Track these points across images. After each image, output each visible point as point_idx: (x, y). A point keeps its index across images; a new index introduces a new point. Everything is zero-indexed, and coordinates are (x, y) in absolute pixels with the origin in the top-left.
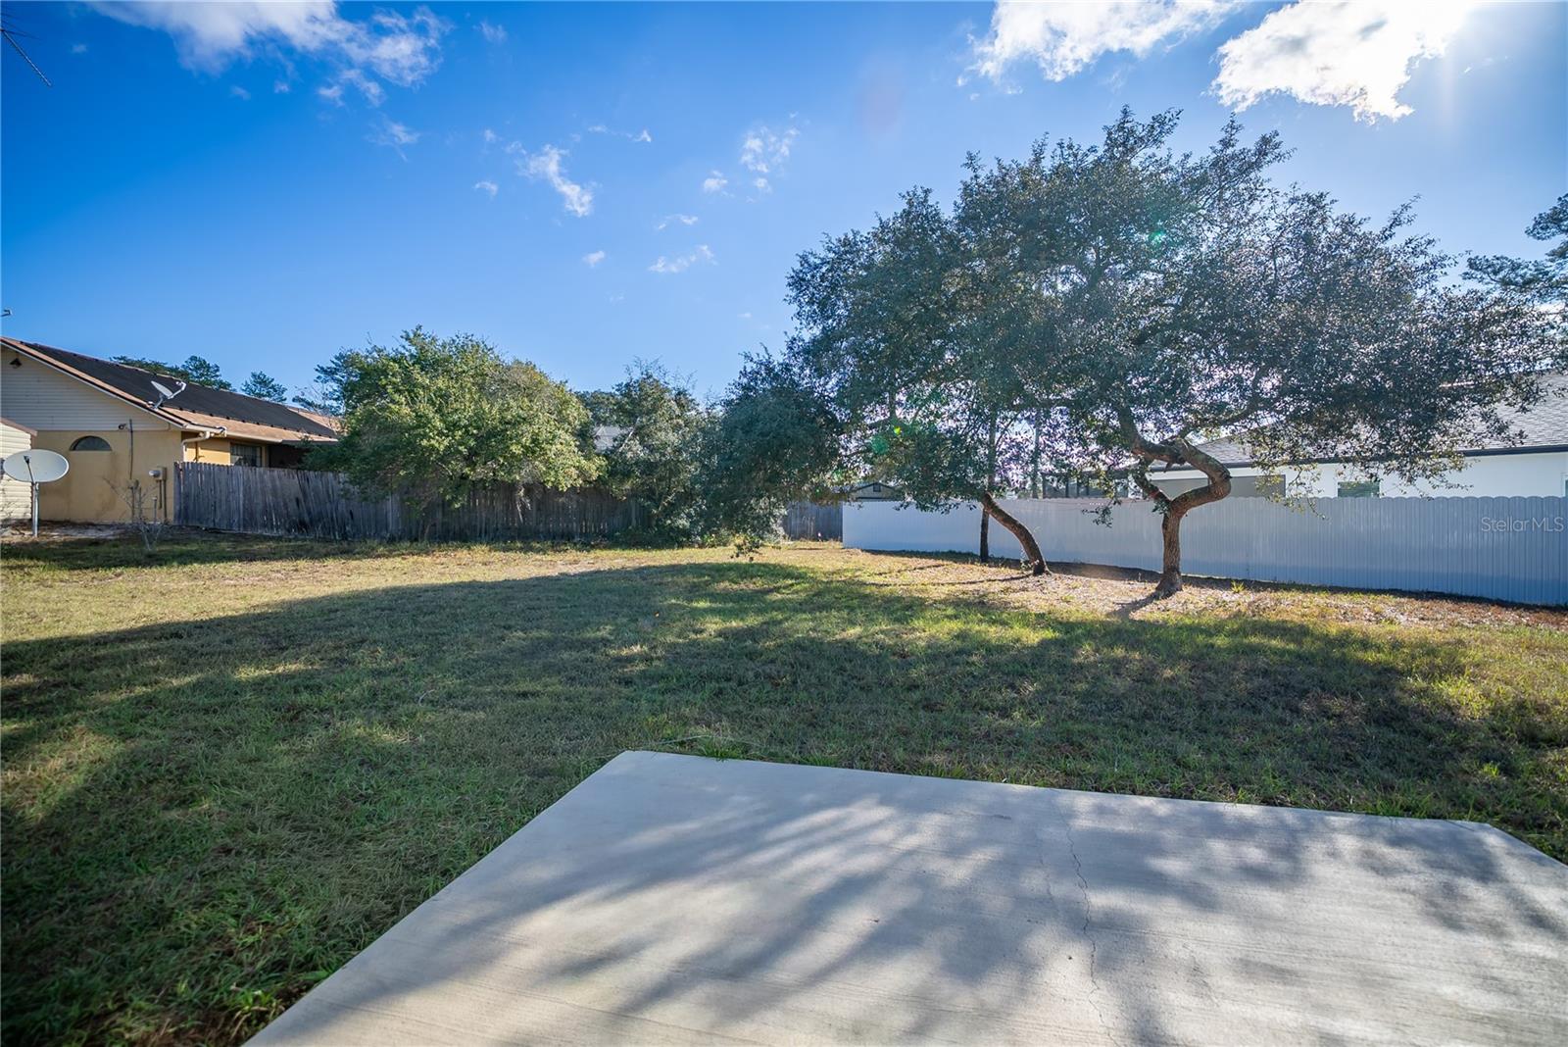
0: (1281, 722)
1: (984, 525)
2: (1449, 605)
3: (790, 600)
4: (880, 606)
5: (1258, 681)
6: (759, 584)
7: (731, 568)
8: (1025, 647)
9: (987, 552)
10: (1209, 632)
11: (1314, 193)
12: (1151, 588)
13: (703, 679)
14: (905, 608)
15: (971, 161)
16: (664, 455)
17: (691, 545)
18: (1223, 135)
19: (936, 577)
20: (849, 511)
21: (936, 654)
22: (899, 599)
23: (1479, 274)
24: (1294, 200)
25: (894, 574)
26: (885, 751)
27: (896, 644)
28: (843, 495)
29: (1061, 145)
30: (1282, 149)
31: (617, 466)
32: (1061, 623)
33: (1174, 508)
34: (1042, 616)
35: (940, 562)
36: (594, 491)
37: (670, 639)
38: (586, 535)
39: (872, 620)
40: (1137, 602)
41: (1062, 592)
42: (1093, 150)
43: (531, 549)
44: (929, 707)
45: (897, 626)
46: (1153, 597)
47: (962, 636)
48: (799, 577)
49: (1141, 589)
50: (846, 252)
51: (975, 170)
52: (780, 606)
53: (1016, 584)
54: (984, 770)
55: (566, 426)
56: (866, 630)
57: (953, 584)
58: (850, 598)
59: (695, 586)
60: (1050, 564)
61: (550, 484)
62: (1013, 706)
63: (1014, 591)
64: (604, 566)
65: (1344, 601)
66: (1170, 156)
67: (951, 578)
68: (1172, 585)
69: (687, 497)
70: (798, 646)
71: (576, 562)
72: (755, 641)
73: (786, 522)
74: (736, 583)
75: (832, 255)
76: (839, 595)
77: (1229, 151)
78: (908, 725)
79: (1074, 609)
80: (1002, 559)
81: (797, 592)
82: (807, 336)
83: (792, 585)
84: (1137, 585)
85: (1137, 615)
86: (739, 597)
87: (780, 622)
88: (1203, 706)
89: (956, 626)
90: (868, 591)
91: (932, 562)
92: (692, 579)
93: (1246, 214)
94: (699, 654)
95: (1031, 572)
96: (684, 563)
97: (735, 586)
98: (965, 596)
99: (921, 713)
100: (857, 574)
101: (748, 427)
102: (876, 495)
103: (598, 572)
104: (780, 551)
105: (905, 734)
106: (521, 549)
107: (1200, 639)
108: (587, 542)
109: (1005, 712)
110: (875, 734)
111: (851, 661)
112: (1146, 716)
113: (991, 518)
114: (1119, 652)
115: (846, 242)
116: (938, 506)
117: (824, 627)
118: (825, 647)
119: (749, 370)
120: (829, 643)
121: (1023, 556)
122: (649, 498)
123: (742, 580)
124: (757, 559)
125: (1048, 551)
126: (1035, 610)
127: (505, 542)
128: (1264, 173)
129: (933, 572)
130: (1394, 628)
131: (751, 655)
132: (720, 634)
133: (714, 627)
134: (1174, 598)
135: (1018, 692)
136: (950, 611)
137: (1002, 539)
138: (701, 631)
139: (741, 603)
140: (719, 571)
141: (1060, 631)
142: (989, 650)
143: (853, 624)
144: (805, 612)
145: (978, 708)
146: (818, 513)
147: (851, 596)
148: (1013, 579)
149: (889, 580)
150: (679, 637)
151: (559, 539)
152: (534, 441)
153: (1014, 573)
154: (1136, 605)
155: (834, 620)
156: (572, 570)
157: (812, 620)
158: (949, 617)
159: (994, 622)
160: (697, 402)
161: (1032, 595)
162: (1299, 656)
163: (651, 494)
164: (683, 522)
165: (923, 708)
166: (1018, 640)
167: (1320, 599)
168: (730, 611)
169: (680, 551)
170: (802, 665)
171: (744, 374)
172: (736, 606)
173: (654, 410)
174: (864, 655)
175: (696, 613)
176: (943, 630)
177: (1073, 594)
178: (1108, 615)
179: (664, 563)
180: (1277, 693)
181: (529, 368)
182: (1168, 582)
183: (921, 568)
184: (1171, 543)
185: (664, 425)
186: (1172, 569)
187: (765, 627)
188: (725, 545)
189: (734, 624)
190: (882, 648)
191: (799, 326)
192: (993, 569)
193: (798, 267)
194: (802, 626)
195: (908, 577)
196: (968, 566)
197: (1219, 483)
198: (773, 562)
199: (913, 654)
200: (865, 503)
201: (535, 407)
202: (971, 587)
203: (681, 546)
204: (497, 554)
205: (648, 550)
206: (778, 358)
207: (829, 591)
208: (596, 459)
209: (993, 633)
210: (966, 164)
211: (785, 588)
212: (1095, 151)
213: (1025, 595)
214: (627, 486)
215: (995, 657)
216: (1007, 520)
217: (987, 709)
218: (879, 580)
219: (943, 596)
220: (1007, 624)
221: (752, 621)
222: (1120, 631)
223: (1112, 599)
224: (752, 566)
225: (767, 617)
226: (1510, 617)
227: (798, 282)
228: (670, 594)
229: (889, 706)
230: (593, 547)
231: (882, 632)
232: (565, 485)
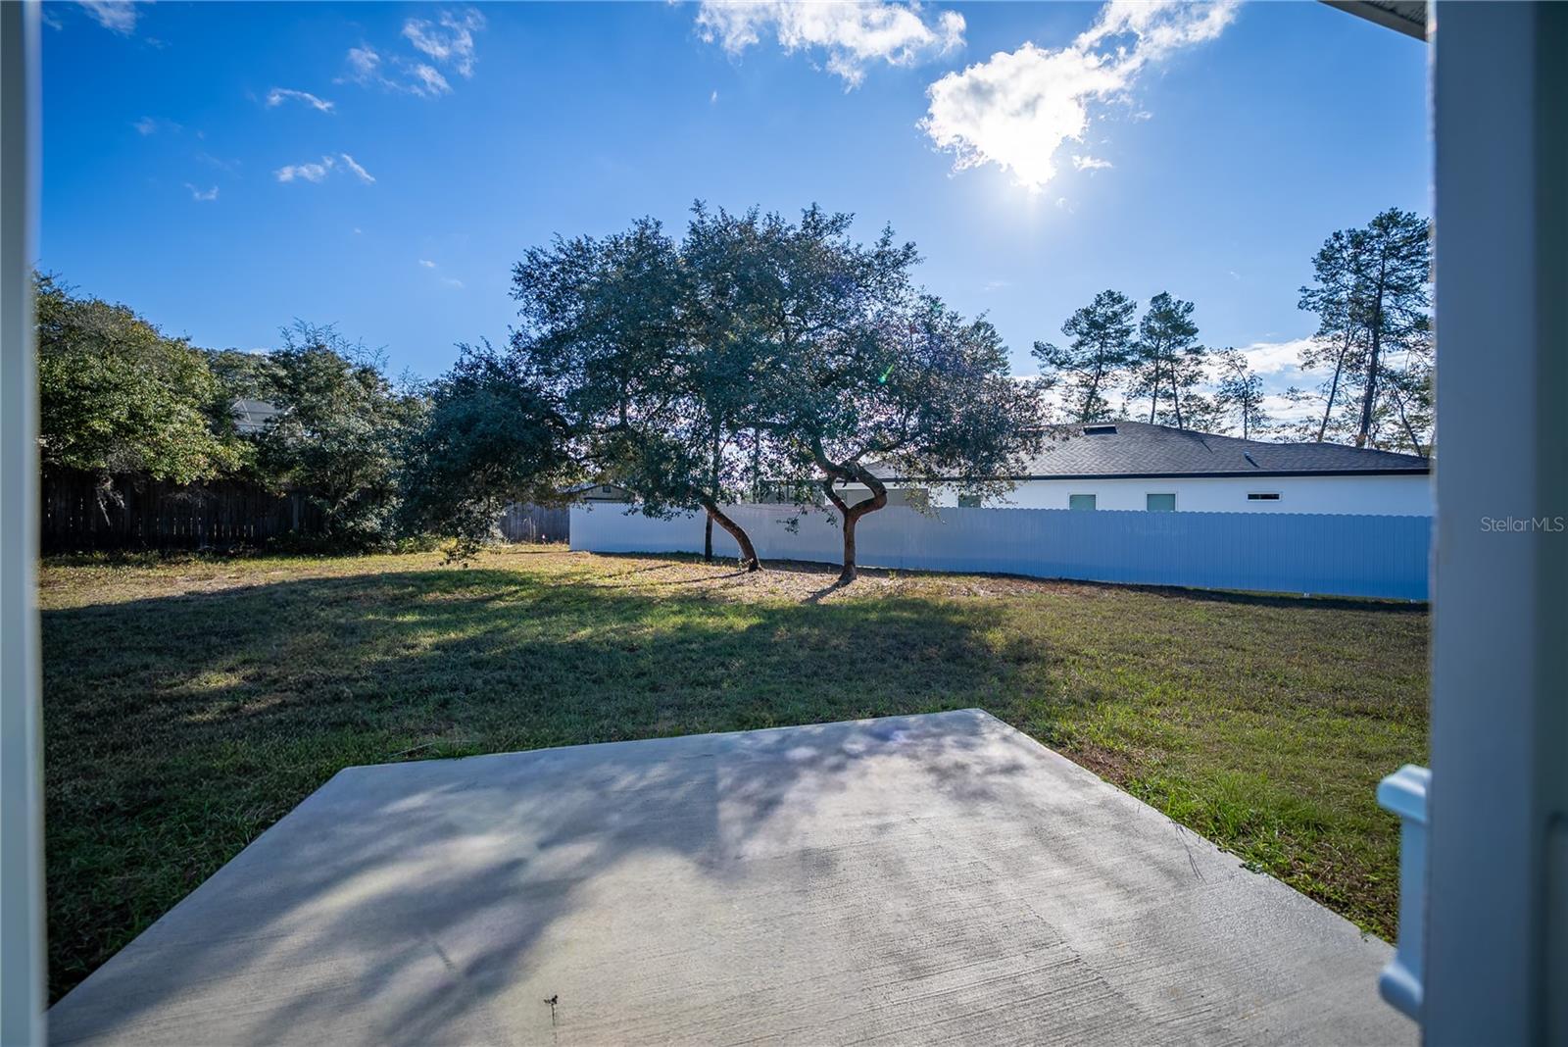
0: (897, 667)
1: (709, 528)
2: (1007, 581)
3: (515, 607)
4: (610, 607)
5: (890, 642)
6: (477, 592)
7: (440, 576)
8: (736, 633)
9: (711, 552)
10: (866, 609)
11: (934, 296)
12: (836, 578)
13: (425, 693)
14: (635, 606)
15: (698, 207)
16: (346, 445)
17: (382, 551)
18: (882, 236)
19: (664, 577)
20: (576, 512)
21: (663, 646)
22: (629, 600)
23: (1039, 353)
24: (922, 298)
25: (624, 576)
26: (616, 727)
27: (626, 641)
28: (571, 496)
29: (769, 216)
30: (919, 256)
31: (270, 452)
32: (765, 611)
33: (851, 515)
34: (751, 606)
35: (668, 562)
36: (232, 487)
37: (376, 657)
38: (219, 541)
39: (603, 620)
40: (824, 590)
41: (770, 585)
42: (792, 227)
43: (126, 562)
44: (654, 689)
45: (626, 625)
46: (837, 586)
47: (684, 628)
48: (524, 582)
49: (828, 580)
50: (579, 257)
51: (702, 216)
52: (504, 614)
53: (734, 581)
54: (696, 728)
55: (190, 400)
56: (596, 630)
57: (679, 583)
58: (579, 599)
59: (395, 598)
60: (764, 562)
61: (162, 475)
62: (722, 681)
63: (733, 586)
64: (260, 580)
65: (953, 582)
66: (849, 242)
67: (678, 577)
68: (850, 575)
69: (377, 494)
70: (529, 650)
71: (209, 577)
72: (479, 650)
73: (504, 525)
74: (448, 592)
75: (563, 256)
76: (569, 599)
77: (887, 248)
78: (637, 705)
79: (777, 598)
80: (723, 558)
81: (522, 599)
82: (535, 334)
83: (516, 592)
84: (827, 576)
85: (822, 601)
86: (454, 607)
87: (506, 630)
88: (853, 663)
89: (679, 620)
90: (598, 594)
91: (660, 563)
92: (391, 591)
93: (897, 296)
94: (414, 670)
95: (747, 569)
96: (376, 572)
97: (448, 597)
98: (690, 594)
99: (647, 694)
100: (587, 576)
101: (467, 426)
102: (606, 495)
103: (249, 588)
104: (498, 555)
105: (634, 712)
106: (106, 563)
107: (862, 615)
108: (222, 550)
109: (716, 684)
110: (607, 716)
111: (583, 659)
112: (815, 674)
113: (715, 523)
114: (805, 630)
115: (578, 247)
116: (661, 514)
117: (555, 631)
118: (556, 649)
119: (466, 362)
120: (560, 645)
121: (740, 554)
122: (319, 495)
123: (457, 588)
124: (472, 565)
125: (761, 551)
126: (747, 602)
127: (74, 554)
128: (907, 269)
129: (661, 572)
130: (977, 599)
131: (477, 665)
132: (437, 647)
133: (430, 640)
134: (850, 586)
135: (727, 669)
136: (676, 608)
137: (723, 541)
138: (414, 647)
139: (459, 613)
140: (426, 580)
141: (764, 618)
142: (707, 639)
143: (584, 626)
144: (532, 618)
145: (694, 684)
146: (542, 515)
147: (580, 599)
148: (731, 575)
149: (619, 582)
150: (386, 653)
151: (173, 546)
152: (132, 415)
153: (733, 570)
154: (823, 593)
155: (563, 623)
156: (206, 587)
157: (542, 625)
158: (675, 613)
159: (712, 614)
160: (390, 382)
161: (746, 589)
162: (917, 623)
163: (323, 490)
164: (372, 524)
165: (650, 690)
166: (731, 627)
167: (939, 581)
168: (446, 623)
169: (366, 559)
170: (533, 667)
171: (460, 365)
172: (453, 617)
173: (329, 387)
174: (595, 653)
175: (401, 628)
176: (668, 624)
177: (779, 586)
178: (803, 602)
179: (349, 574)
180: (898, 648)
181: (122, 314)
182: (847, 573)
183: (651, 569)
184: (849, 543)
185: (345, 407)
186: (850, 562)
187: (489, 636)
188: (427, 550)
189: (453, 635)
190: (612, 645)
191: (526, 325)
192: (716, 568)
193: (525, 262)
194: (531, 631)
195: (638, 577)
196: (693, 566)
197: (878, 498)
198: (491, 568)
199: (640, 647)
200: (596, 506)
201: (137, 372)
202: (695, 585)
203: (368, 552)
204: (61, 570)
205: (322, 559)
206: (502, 351)
207: (558, 596)
208: (239, 444)
209: (711, 623)
210: (694, 209)
211: (509, 594)
212: (795, 229)
213: (740, 589)
214: (285, 479)
215: (710, 644)
216: (728, 524)
217: (702, 684)
218: (608, 582)
219: (670, 595)
220: (723, 615)
221: (472, 631)
222: (810, 613)
223: (807, 589)
224: (469, 572)
225: (490, 626)
226: (1035, 587)
227: (526, 277)
228: (366, 609)
229: (619, 693)
230: (232, 557)
231: (613, 630)
232: (186, 477)
